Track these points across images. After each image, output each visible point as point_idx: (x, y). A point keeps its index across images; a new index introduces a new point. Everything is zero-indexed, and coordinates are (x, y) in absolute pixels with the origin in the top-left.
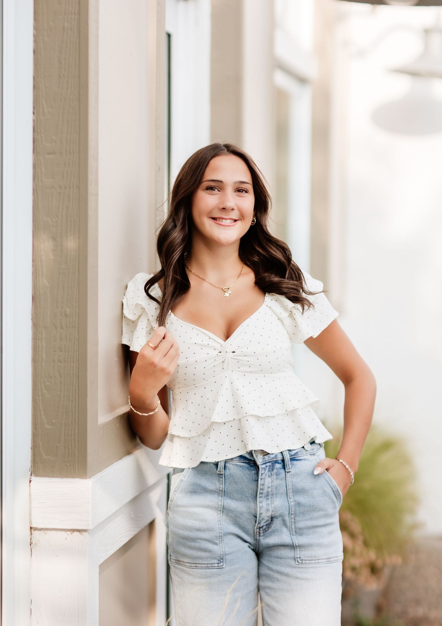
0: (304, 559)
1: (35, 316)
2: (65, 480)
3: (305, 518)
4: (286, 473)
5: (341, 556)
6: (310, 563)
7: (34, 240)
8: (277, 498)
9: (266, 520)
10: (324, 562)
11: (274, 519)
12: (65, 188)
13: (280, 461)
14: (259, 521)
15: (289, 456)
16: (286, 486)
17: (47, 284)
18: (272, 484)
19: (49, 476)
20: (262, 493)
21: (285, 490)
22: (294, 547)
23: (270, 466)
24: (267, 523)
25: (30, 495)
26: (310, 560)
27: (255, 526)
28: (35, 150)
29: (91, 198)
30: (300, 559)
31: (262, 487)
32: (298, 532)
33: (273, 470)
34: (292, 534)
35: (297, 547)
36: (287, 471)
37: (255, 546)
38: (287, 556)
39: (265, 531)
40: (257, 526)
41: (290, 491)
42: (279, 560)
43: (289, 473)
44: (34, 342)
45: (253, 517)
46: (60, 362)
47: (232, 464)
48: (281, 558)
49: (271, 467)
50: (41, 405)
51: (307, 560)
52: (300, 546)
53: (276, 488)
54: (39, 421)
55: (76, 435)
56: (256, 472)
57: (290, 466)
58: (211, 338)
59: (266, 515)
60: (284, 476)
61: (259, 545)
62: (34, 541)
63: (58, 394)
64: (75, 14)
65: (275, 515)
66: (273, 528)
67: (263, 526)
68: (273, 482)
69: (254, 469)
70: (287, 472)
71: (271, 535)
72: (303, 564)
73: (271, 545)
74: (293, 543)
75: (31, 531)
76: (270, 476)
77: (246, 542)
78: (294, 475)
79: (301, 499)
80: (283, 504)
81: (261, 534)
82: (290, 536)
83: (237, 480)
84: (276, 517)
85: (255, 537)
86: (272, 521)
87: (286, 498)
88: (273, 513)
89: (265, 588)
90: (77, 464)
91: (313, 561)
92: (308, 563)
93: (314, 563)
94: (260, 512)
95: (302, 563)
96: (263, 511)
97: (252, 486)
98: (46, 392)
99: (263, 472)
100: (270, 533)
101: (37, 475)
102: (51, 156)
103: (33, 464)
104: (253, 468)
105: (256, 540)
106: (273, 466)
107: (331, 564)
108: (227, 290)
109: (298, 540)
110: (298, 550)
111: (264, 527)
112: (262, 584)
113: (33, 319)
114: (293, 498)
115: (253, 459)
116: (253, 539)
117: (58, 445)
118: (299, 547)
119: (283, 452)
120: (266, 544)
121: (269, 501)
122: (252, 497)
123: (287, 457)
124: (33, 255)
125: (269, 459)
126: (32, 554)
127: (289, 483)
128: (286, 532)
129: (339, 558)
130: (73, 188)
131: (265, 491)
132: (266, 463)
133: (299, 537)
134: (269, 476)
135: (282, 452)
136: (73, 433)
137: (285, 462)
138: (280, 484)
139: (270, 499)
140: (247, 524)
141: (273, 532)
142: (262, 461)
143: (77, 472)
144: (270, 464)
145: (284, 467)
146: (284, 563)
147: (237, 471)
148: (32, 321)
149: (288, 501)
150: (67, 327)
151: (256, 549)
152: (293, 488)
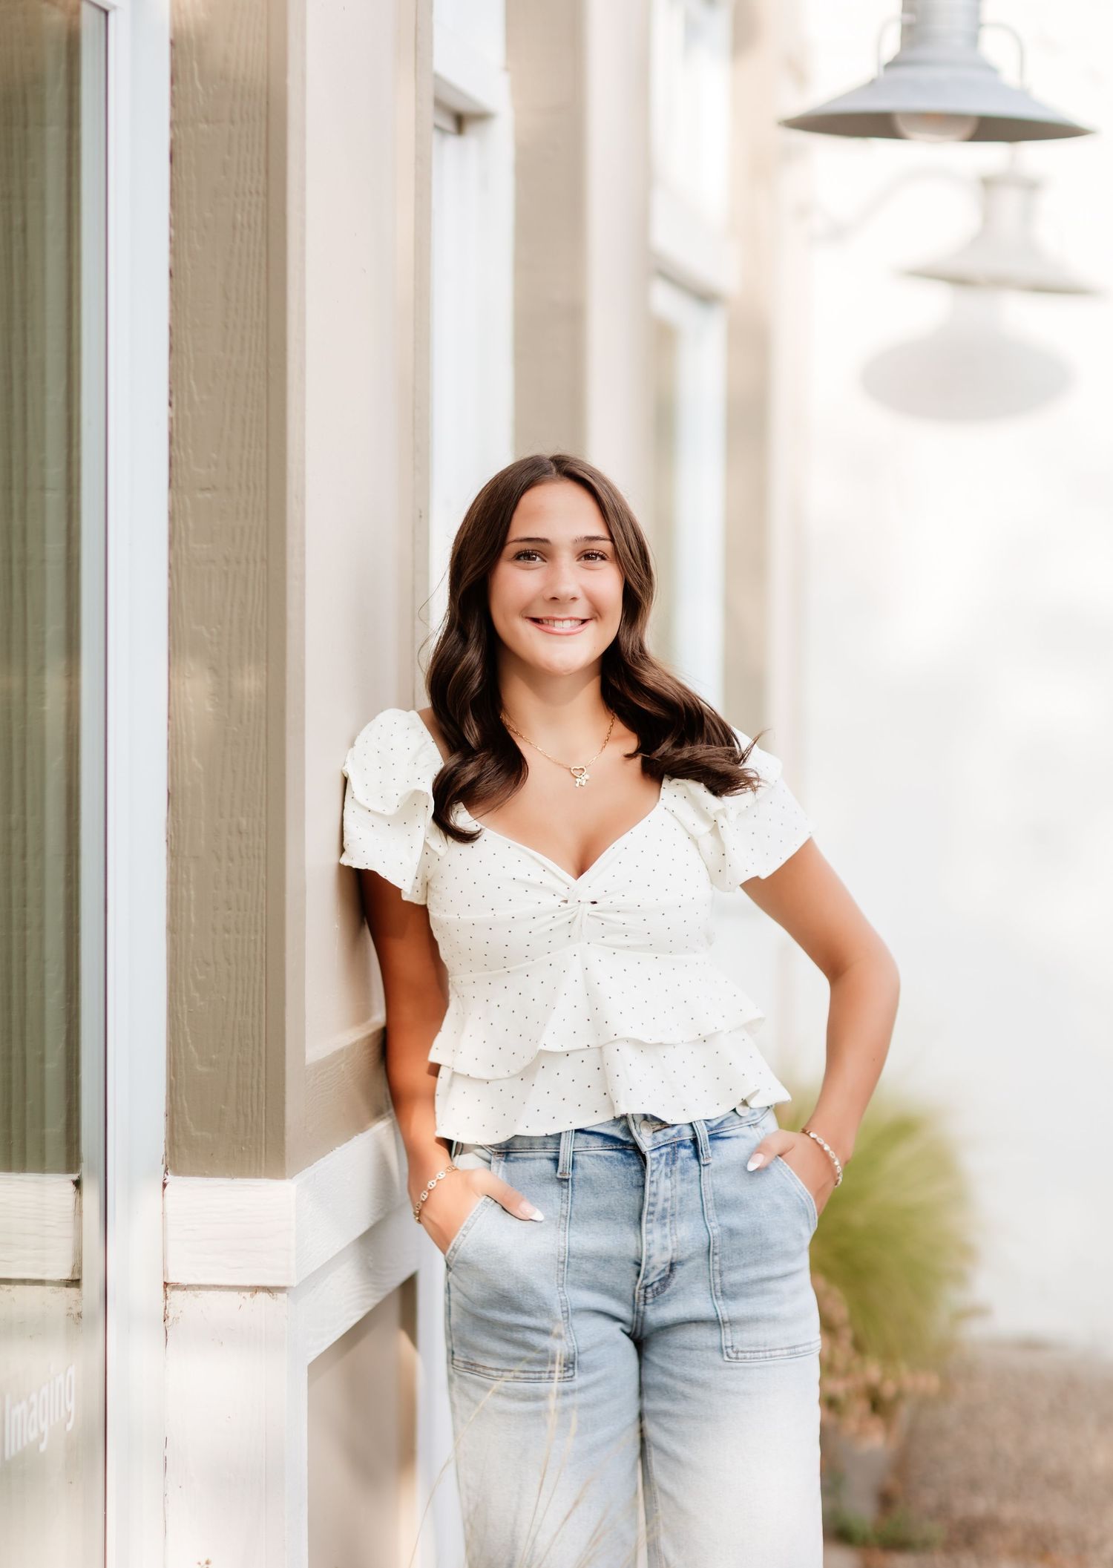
0: (741, 1349)
1: (172, 834)
2: (239, 1182)
3: (744, 1261)
4: (702, 1167)
5: (816, 1341)
6: (754, 1358)
7: (171, 673)
8: (683, 1222)
9: (661, 1269)
10: (784, 1355)
11: (677, 1267)
12: (238, 563)
13: (688, 1143)
14: (646, 1272)
15: (706, 1130)
16: (701, 1195)
17: (200, 766)
18: (673, 1192)
19: (204, 1175)
20: (652, 1213)
21: (698, 1203)
22: (720, 1324)
23: (668, 1154)
24: (662, 1275)
25: (163, 1213)
26: (754, 1352)
27: (636, 1283)
28: (174, 483)
29: (292, 583)
30: (732, 1349)
31: (652, 1200)
32: (727, 1292)
33: (674, 1161)
34: (714, 1297)
35: (726, 1325)
36: (702, 1162)
37: (634, 1325)
38: (704, 1344)
39: (657, 1293)
40: (641, 1285)
41: (709, 1205)
42: (687, 1353)
43: (706, 1168)
44: (172, 890)
45: (633, 1265)
46: (227, 931)
47: (588, 1156)
48: (692, 1349)
49: (671, 1156)
50: (185, 1022)
51: (747, 1352)
52: (732, 1322)
53: (681, 1200)
54: (183, 1057)
55: (262, 1086)
56: (639, 1168)
57: (710, 1151)
58: (548, 869)
59: (659, 1260)
60: (698, 1174)
61: (642, 1324)
62: (171, 1313)
63: (223, 1000)
64: (257, 193)
65: (680, 1259)
66: (674, 1286)
67: (654, 1282)
68: (674, 1187)
69: (636, 1161)
70: (704, 1165)
71: (669, 1300)
72: (740, 1361)
73: (670, 1323)
74: (717, 1316)
75: (165, 1291)
76: (669, 1175)
77: (616, 1319)
78: (716, 1172)
79: (734, 1220)
80: (695, 1233)
81: (649, 1301)
82: (710, 1300)
83: (599, 1188)
84: (681, 1263)
85: (636, 1306)
86: (671, 1270)
87: (702, 1222)
88: (675, 1255)
89: (657, 1414)
90: (264, 1147)
91: (761, 1354)
92: (750, 1359)
93: (763, 1358)
94: (648, 1254)
95: (737, 1358)
96: (655, 1250)
97: (633, 1199)
98: (197, 995)
99: (654, 1168)
100: (667, 1298)
101: (177, 1173)
102: (208, 495)
103: (170, 1148)
104: (633, 1159)
105: (636, 1312)
106: (674, 1154)
107: (798, 1359)
108: (580, 772)
109: (727, 1310)
110: (728, 1330)
111: (656, 1285)
112: (649, 1405)
113: (169, 840)
114: (716, 1220)
115: (631, 1141)
116: (631, 1311)
117: (223, 1107)
118: (731, 1325)
119: (693, 1124)
120: (659, 1320)
121: (667, 1230)
122: (632, 1222)
123: (703, 1134)
124: (169, 704)
125: (667, 1138)
126: (167, 1340)
127: (707, 1189)
128: (702, 1293)
129: (813, 1346)
130: (255, 562)
131: (659, 1208)
132: (659, 1148)
133: (730, 1303)
134: (666, 1175)
135: (691, 1124)
136: (255, 1083)
137: (700, 1143)
138: (688, 1190)
139: (668, 1225)
140: (618, 1281)
141: (674, 1293)
142: (651, 1144)
143: (263, 1165)
144: (669, 1149)
145: (697, 1155)
146: (699, 1360)
147: (599, 1170)
148: (168, 844)
149: (706, 1227)
150: (242, 857)
151: (635, 1333)
152: (715, 1199)
